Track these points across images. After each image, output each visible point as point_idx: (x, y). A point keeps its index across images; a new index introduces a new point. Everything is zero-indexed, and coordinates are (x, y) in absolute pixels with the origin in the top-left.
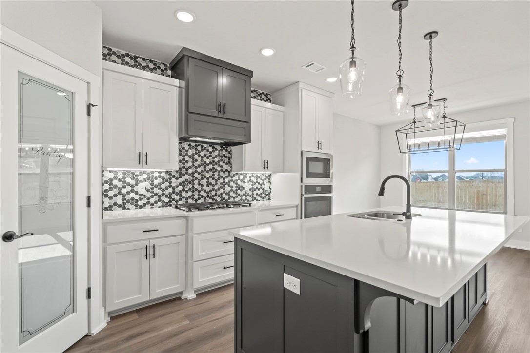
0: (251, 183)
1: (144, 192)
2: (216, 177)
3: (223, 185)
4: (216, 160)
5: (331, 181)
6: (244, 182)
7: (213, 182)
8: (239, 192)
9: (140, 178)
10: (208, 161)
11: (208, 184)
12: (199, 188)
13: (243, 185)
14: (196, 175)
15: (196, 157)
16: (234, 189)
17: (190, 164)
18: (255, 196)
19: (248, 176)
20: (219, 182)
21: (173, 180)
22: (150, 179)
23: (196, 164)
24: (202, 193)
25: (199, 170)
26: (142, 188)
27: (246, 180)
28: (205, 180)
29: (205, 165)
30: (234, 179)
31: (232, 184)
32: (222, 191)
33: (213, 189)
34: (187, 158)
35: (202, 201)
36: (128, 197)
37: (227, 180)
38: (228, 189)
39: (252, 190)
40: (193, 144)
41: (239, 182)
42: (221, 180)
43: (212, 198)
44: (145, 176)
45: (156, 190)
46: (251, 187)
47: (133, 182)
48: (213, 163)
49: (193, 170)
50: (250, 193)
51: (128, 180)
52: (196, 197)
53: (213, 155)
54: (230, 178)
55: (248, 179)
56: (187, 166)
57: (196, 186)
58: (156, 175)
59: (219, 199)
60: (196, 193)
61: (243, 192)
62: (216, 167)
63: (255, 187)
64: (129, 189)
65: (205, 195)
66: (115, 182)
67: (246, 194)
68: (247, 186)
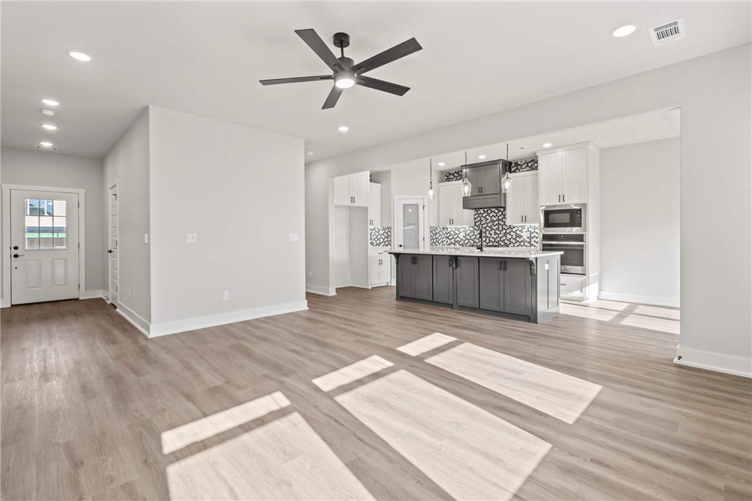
0: (529, 233)
1: (462, 237)
2: (500, 229)
3: (505, 234)
4: (500, 218)
5: (585, 230)
6: (522, 232)
7: (499, 232)
8: (518, 239)
9: (461, 231)
10: (495, 219)
11: (495, 233)
12: (489, 236)
13: (522, 234)
14: (488, 228)
15: (487, 217)
16: (514, 237)
17: (484, 222)
18: (532, 243)
19: (526, 228)
20: (502, 232)
21: (475, 231)
22: (465, 231)
23: (487, 222)
24: (491, 239)
25: (489, 225)
26: (461, 235)
27: (524, 231)
28: (493, 231)
29: (493, 221)
30: (514, 230)
31: (512, 233)
32: (504, 238)
33: (499, 237)
34: (482, 218)
35: (491, 244)
36: (456, 240)
37: (508, 231)
38: (509, 237)
39: (530, 238)
40: (486, 210)
41: (518, 232)
42: (504, 231)
43: (498, 242)
44: (463, 229)
45: (467, 237)
46: (529, 236)
47: (458, 233)
48: (499, 220)
49: (486, 225)
50: (528, 240)
51: (456, 232)
52: (488, 241)
53: (498, 215)
54: (510, 230)
55: (526, 229)
56: (482, 223)
57: (488, 235)
58: (467, 229)
59: (502, 244)
60: (488, 239)
61: (522, 239)
62: (500, 222)
63: (532, 236)
64: (456, 236)
65: (493, 240)
66: (452, 233)
67: (524, 241)
68: (525, 235)
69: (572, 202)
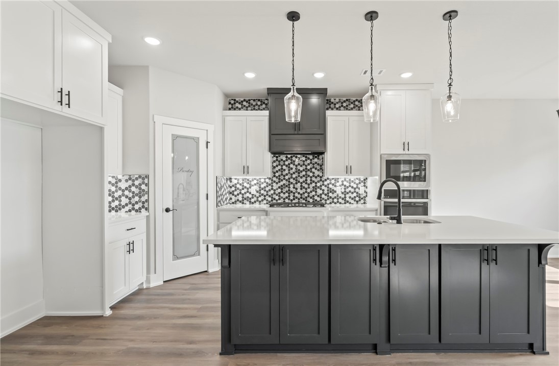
0: (343, 187)
1: (255, 193)
2: (309, 182)
3: (315, 188)
4: (309, 167)
6: (335, 186)
7: (306, 186)
8: (330, 195)
9: (253, 183)
10: (301, 169)
11: (302, 187)
12: (294, 190)
13: (335, 189)
14: (292, 180)
15: (291, 166)
16: (326, 192)
17: (287, 172)
18: (347, 199)
19: (340, 181)
20: (311, 186)
21: (274, 184)
22: (259, 184)
23: (291, 172)
24: (296, 195)
25: (294, 176)
26: (253, 190)
27: (338, 184)
28: (299, 185)
29: (299, 172)
30: (326, 183)
31: (323, 187)
32: (314, 193)
33: (306, 192)
34: (284, 167)
35: (296, 201)
36: (245, 196)
37: (318, 185)
38: (319, 192)
39: (345, 193)
40: (289, 156)
41: (331, 186)
42: (314, 185)
43: (305, 199)
44: (255, 182)
45: (262, 192)
46: (343, 190)
47: (248, 186)
48: (306, 170)
49: (289, 176)
50: (343, 196)
51: (245, 184)
52: (292, 198)
53: (306, 163)
54: (321, 183)
55: (340, 183)
56: (284, 173)
57: (292, 189)
58: (262, 180)
59: (311, 201)
60: (292, 195)
61: (335, 195)
62: (309, 173)
63: (347, 190)
64: (245, 190)
65: (299, 196)
66: (238, 186)
67: (338, 197)
68: (339, 190)
69: (416, 152)
